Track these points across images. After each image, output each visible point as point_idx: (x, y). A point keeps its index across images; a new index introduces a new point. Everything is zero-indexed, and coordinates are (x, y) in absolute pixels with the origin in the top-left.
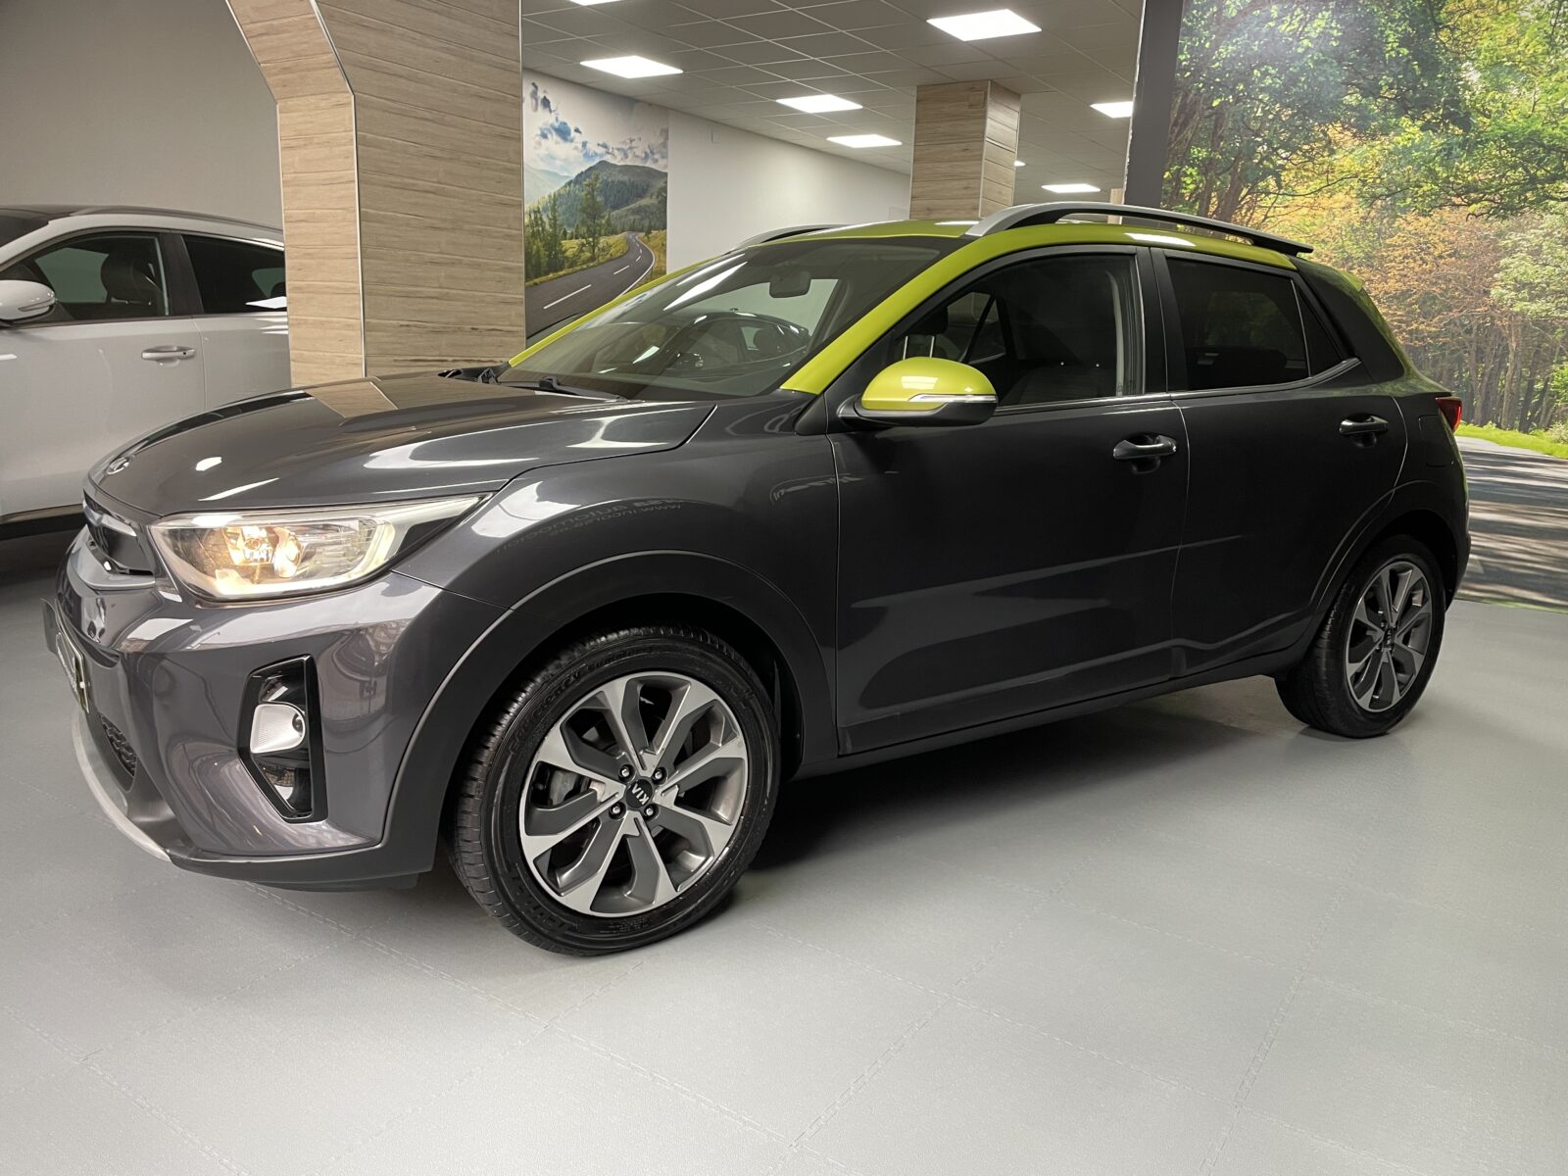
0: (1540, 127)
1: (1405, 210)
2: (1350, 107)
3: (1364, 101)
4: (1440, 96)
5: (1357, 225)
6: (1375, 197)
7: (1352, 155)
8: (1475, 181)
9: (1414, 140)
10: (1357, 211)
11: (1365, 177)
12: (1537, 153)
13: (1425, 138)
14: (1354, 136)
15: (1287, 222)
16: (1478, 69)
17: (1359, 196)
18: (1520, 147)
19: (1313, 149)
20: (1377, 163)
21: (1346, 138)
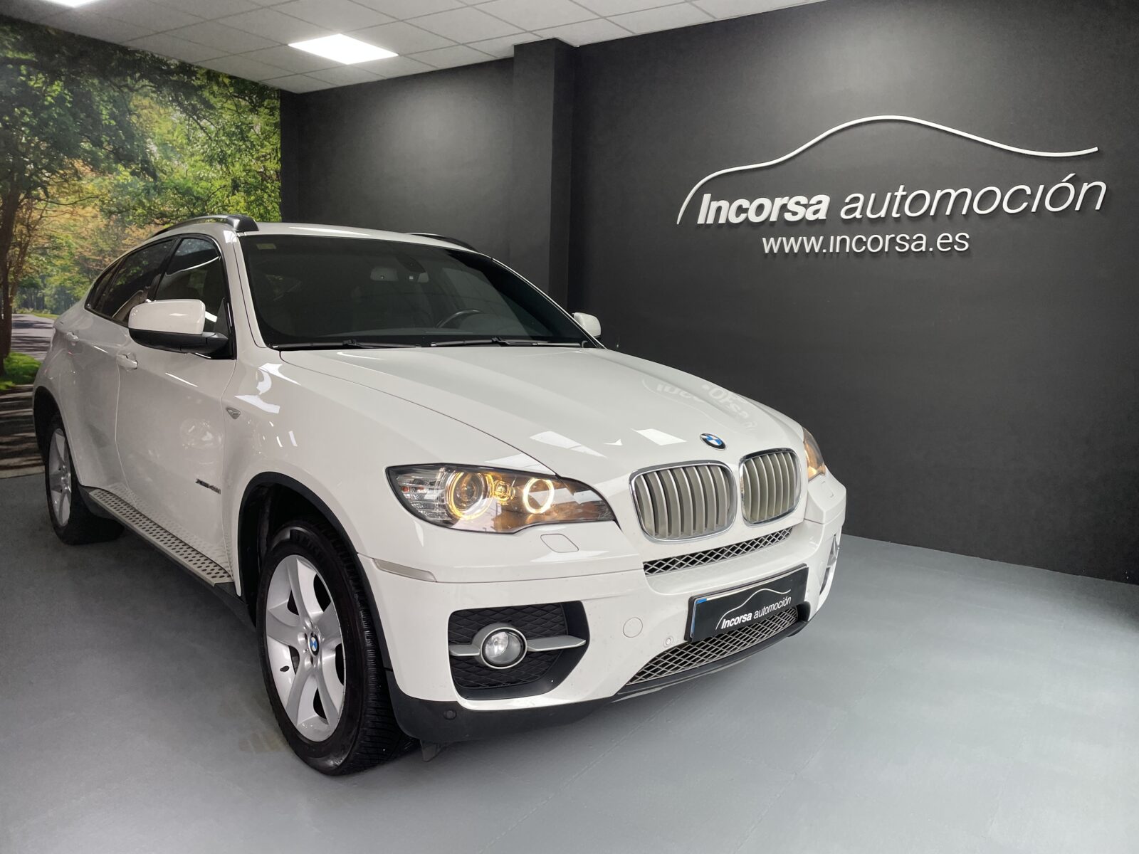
0: (190, 185)
1: (130, 223)
2: (85, 151)
3: (94, 149)
4: (138, 156)
5: (103, 229)
6: (111, 213)
7: (91, 183)
8: (165, 211)
9: (128, 180)
10: (101, 222)
11: (103, 198)
12: (192, 199)
13: (134, 180)
14: (92, 170)
15: (57, 222)
16: (155, 144)
17: (102, 210)
18: (184, 195)
19: (66, 175)
20: (109, 191)
21: (87, 171)
